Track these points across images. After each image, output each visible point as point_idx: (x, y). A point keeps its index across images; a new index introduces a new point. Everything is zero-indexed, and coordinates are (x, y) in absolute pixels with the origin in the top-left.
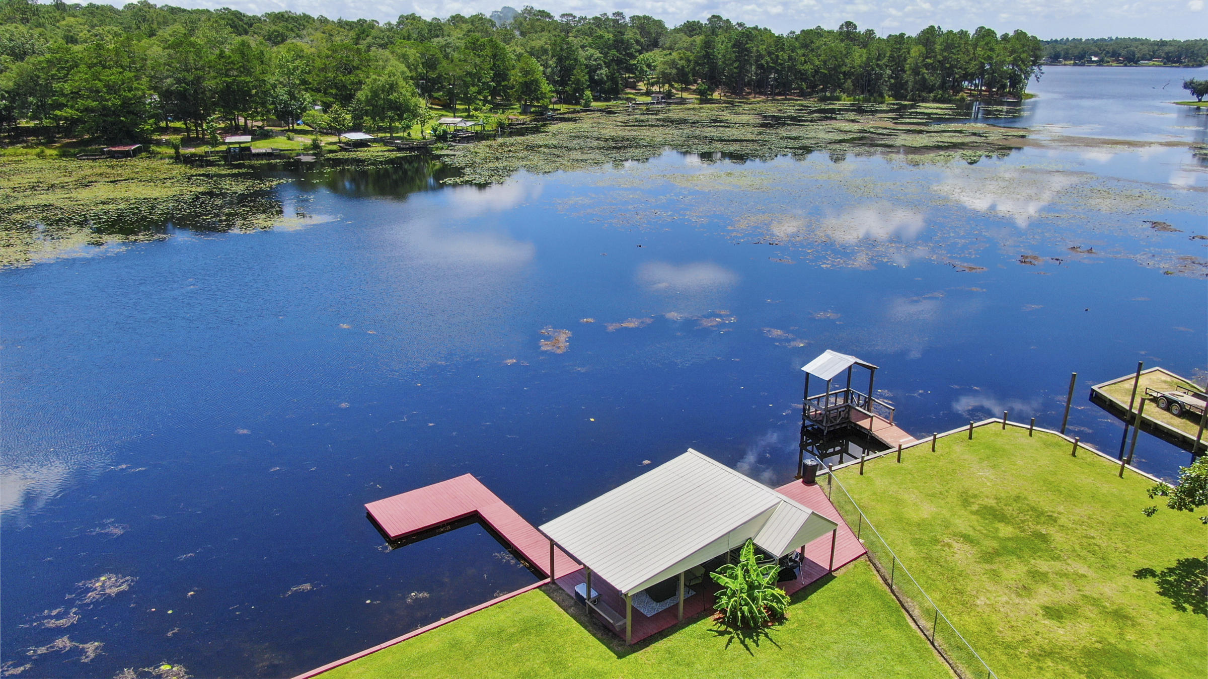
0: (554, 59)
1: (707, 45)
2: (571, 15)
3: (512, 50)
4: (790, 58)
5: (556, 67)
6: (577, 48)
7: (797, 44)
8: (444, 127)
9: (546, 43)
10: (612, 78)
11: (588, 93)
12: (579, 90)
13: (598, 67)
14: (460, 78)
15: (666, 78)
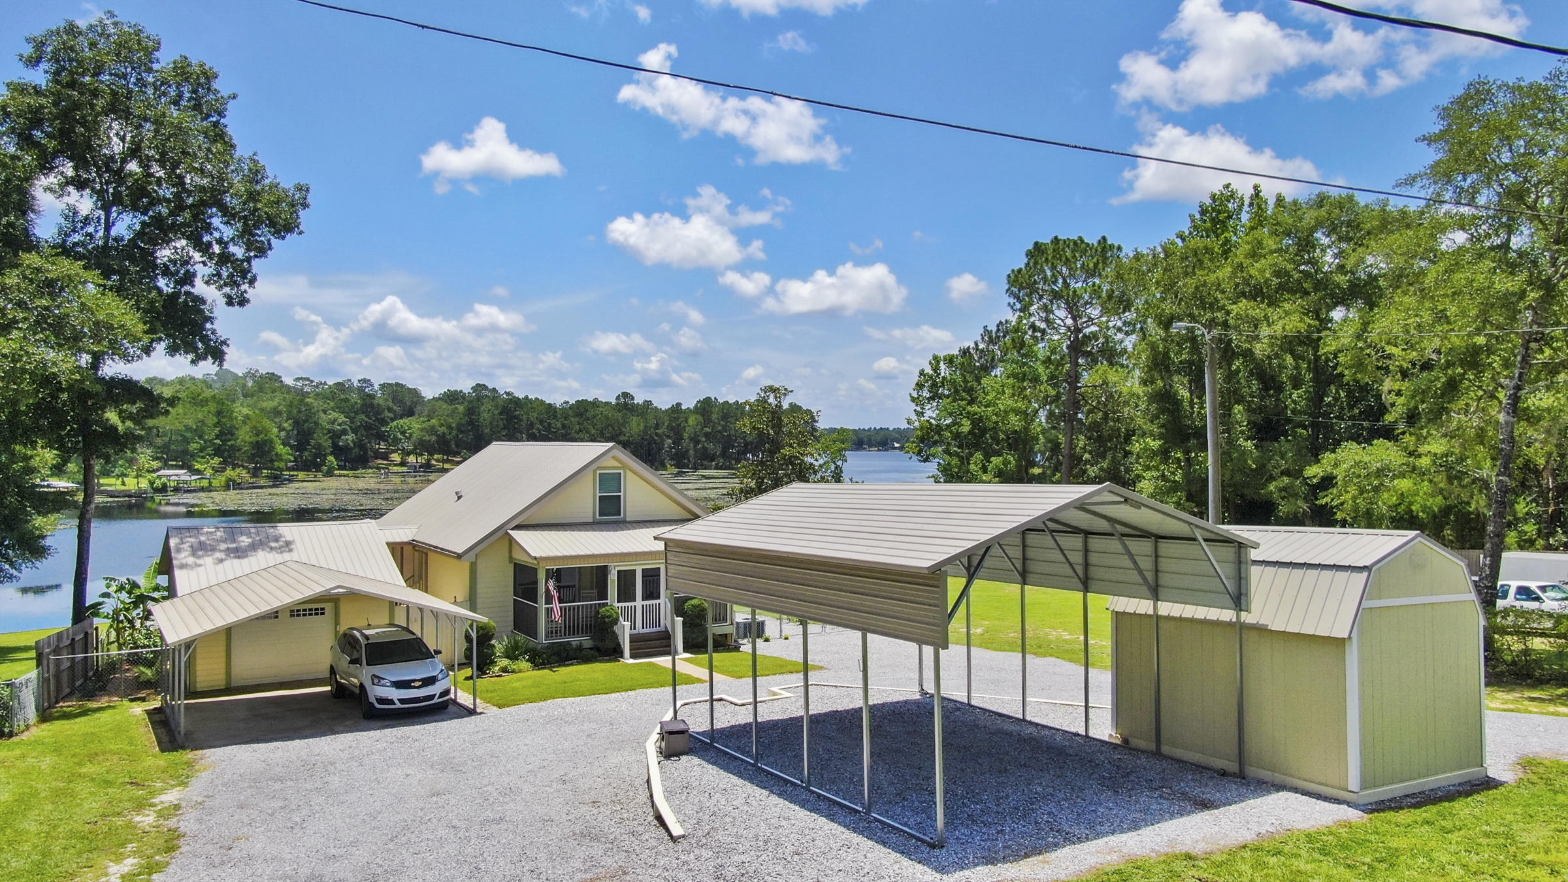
0: (290, 422)
1: (471, 411)
2: (308, 379)
3: (241, 410)
4: (564, 426)
5: (292, 430)
6: (318, 411)
7: (571, 413)
8: (164, 479)
9: (280, 404)
10: (360, 445)
11: (331, 458)
12: (320, 454)
13: (344, 432)
14: (178, 432)
15: (422, 447)
